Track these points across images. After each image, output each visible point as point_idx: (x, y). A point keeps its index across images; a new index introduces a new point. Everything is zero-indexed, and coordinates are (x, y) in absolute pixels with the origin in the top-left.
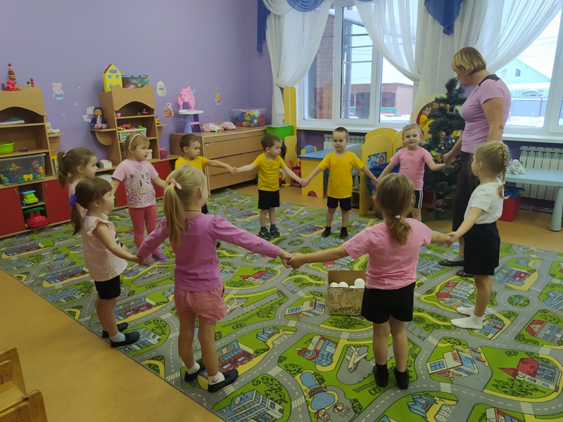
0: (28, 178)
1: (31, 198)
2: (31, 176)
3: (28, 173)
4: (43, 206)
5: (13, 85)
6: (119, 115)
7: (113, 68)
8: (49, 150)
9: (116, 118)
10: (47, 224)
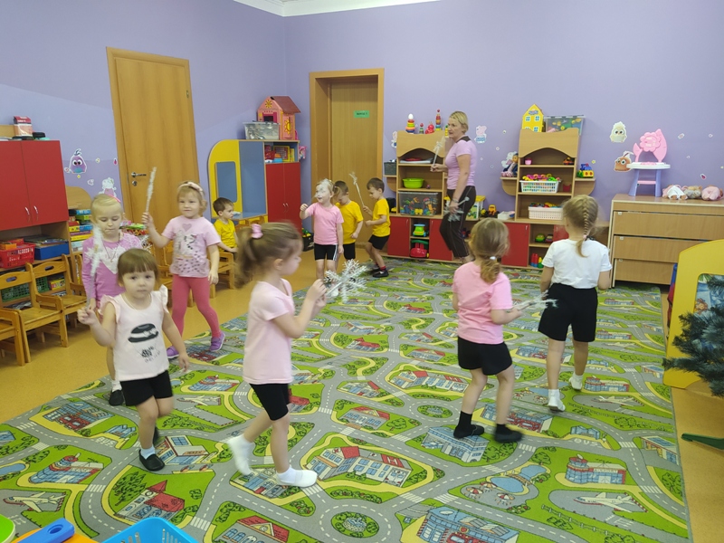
2: (421, 211)
3: (419, 208)
4: (427, 241)
5: (431, 129)
6: (528, 163)
7: (534, 108)
8: (442, 191)
9: (519, 166)
10: (426, 258)
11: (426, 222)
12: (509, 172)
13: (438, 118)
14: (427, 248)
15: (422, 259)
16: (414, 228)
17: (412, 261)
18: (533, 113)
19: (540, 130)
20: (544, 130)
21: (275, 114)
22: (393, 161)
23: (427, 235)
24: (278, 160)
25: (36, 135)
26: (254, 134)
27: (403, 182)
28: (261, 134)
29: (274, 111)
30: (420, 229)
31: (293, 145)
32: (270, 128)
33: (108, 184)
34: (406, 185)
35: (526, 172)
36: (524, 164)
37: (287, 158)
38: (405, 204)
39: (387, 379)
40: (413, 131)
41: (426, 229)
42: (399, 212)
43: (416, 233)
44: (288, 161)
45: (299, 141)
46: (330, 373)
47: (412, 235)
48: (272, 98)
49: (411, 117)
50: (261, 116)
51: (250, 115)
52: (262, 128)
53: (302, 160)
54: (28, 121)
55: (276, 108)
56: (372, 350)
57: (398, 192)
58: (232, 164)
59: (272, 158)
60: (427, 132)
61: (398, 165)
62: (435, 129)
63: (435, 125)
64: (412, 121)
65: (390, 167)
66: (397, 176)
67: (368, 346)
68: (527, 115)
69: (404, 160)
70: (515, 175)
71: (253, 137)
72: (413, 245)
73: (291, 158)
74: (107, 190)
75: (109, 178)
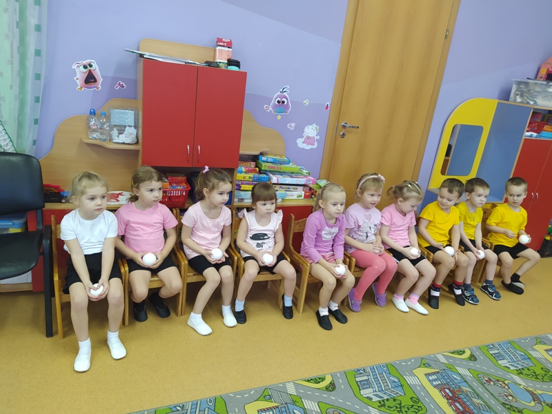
24: (546, 135)
25: (231, 62)
26: (522, 96)
28: (533, 97)
33: (311, 131)
50: (543, 72)
52: (538, 89)
58: (478, 130)
59: (538, 131)
74: (308, 138)
75: (314, 125)
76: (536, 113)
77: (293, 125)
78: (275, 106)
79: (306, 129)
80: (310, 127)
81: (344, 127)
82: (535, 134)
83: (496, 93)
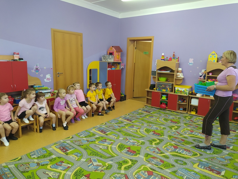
0: (164, 91)
1: (164, 98)
2: (165, 90)
3: (164, 89)
4: (167, 102)
5: (171, 59)
6: (210, 74)
7: (213, 52)
8: (174, 83)
9: (206, 75)
10: (166, 109)
11: (167, 95)
12: (202, 77)
13: (174, 55)
14: (166, 105)
15: (164, 109)
16: (162, 97)
17: (161, 109)
18: (213, 54)
19: (216, 61)
20: (218, 61)
21: (113, 52)
22: (155, 71)
23: (167, 100)
24: (113, 69)
25: (20, 59)
26: (104, 59)
27: (158, 79)
28: (107, 60)
29: (113, 51)
30: (164, 97)
31: (119, 63)
32: (110, 57)
33: (48, 76)
34: (160, 80)
35: (209, 78)
36: (209, 75)
37: (117, 68)
38: (159, 87)
39: (134, 174)
40: (163, 60)
41: (167, 97)
42: (156, 90)
43: (162, 98)
44: (117, 69)
45: (121, 62)
46: (110, 167)
47: (161, 99)
48: (113, 47)
49: (163, 54)
50: (108, 53)
51: (105, 52)
52: (107, 57)
53: (122, 69)
54: (18, 54)
55: (114, 50)
56: (132, 155)
57: (156, 82)
58: (96, 70)
59: (111, 68)
60: (169, 60)
61: (157, 72)
62: (172, 59)
63: (172, 58)
64: (164, 56)
65: (154, 73)
66: (156, 76)
67: (131, 152)
68: (210, 55)
69: (160, 70)
70: (205, 79)
71: (104, 60)
72: (161, 103)
73: (118, 68)
74: (48, 78)
75: (49, 74)
76: (109, 63)
77: (42, 75)
78: (35, 70)
79: (46, 76)
80: (48, 75)
81: (58, 74)
82: (110, 69)
83: (98, 59)
